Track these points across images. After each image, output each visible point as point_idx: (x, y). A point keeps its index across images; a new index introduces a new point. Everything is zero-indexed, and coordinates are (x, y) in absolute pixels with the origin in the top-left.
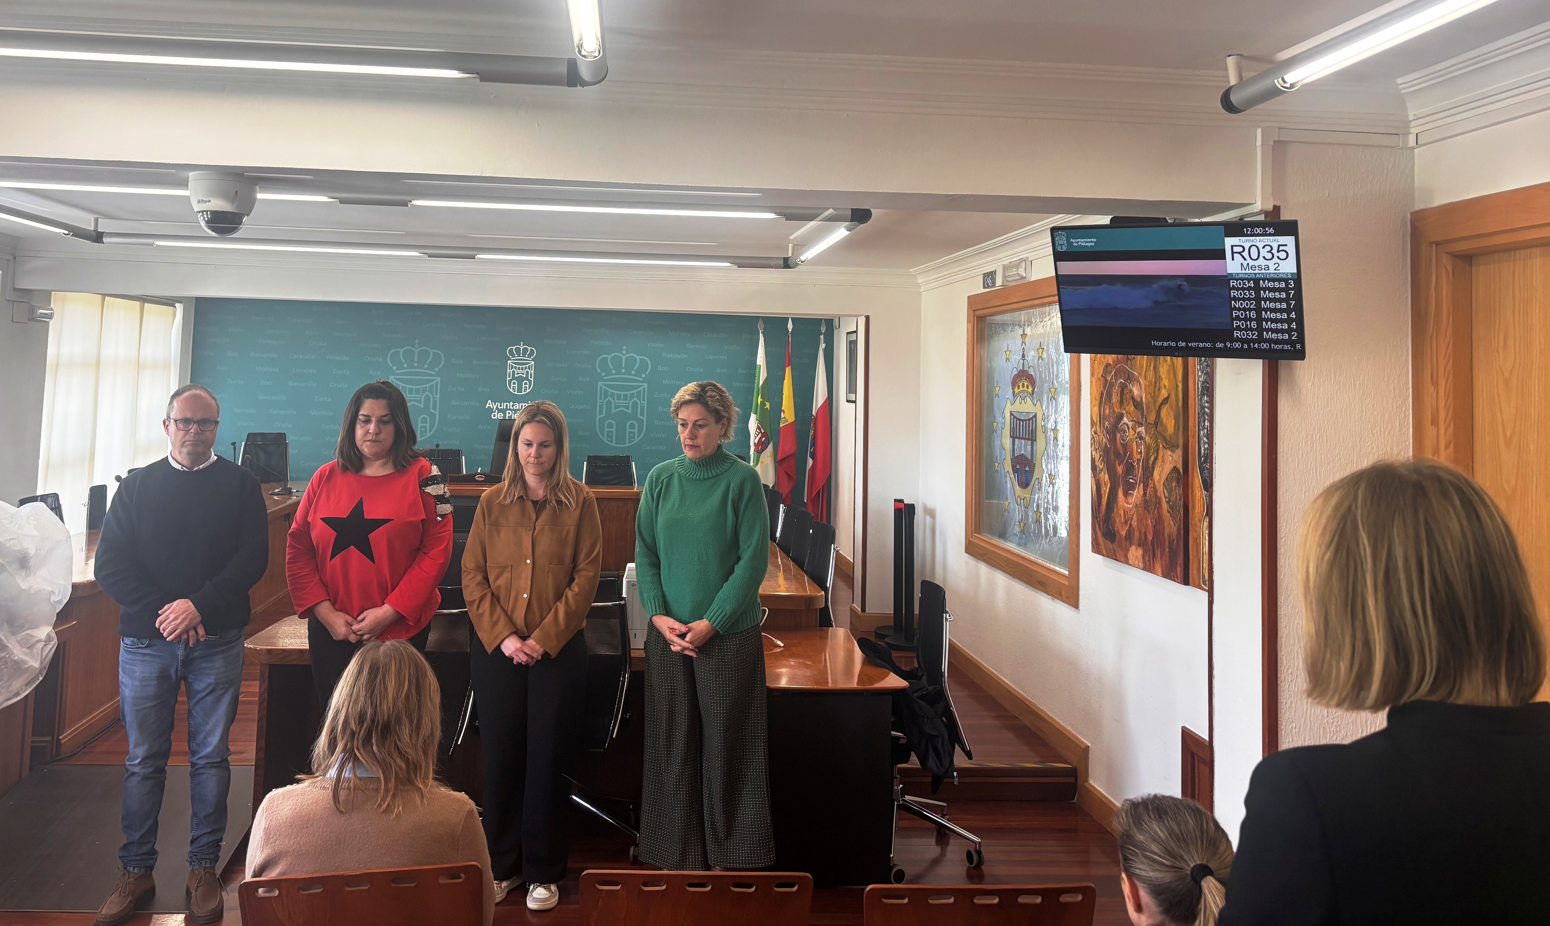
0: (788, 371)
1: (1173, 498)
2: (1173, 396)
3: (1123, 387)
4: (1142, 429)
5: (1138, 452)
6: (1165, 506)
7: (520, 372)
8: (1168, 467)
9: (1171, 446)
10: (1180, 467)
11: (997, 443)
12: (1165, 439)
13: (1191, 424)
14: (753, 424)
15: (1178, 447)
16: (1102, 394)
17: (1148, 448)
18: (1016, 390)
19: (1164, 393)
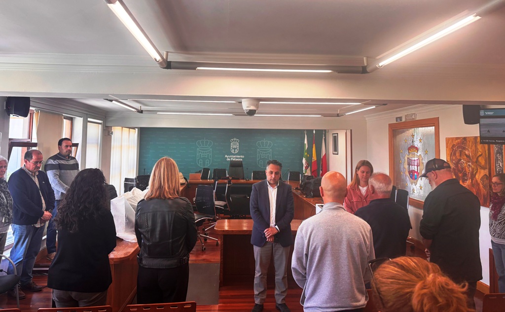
0: (314, 145)
1: (485, 183)
2: (484, 154)
3: (461, 152)
4: (470, 163)
5: (468, 170)
6: (481, 185)
7: (234, 147)
8: (482, 175)
9: (484, 168)
10: (488, 174)
11: (402, 167)
12: (481, 166)
13: (492, 162)
14: (304, 161)
15: (486, 169)
16: (451, 153)
17: (473, 169)
18: (410, 151)
19: (480, 153)
